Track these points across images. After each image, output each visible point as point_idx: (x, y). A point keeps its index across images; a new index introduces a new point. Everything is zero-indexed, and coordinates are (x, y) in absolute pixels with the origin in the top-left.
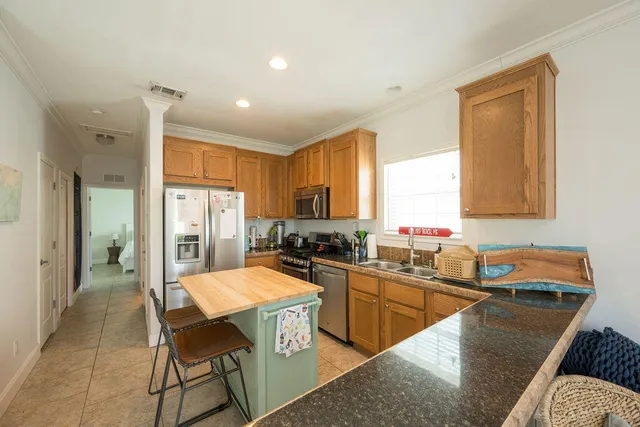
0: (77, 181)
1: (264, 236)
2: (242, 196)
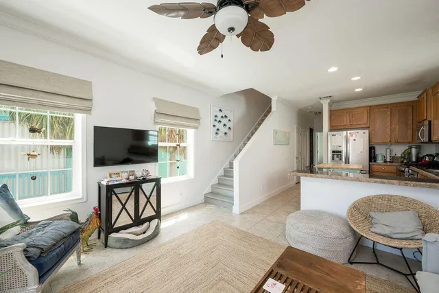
1: (399, 155)
2: (367, 132)
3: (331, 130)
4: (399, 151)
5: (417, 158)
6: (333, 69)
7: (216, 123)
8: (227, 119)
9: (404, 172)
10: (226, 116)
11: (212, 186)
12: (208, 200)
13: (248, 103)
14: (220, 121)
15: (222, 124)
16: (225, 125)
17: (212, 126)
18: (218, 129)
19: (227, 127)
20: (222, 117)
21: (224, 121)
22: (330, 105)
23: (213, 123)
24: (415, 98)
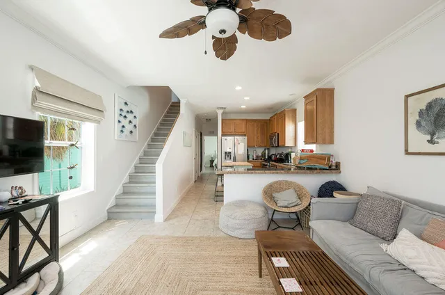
0: (201, 134)
1: (260, 155)
2: (246, 137)
3: (223, 135)
4: (260, 152)
5: (268, 156)
6: (238, 88)
7: (122, 119)
8: (133, 116)
9: (267, 165)
10: (131, 111)
11: (117, 198)
12: (112, 216)
13: (152, 100)
14: (125, 117)
15: (128, 120)
16: (130, 122)
17: (117, 122)
18: (123, 127)
19: (133, 125)
20: (128, 112)
21: (130, 117)
22: (223, 113)
23: (117, 117)
24: (268, 118)
